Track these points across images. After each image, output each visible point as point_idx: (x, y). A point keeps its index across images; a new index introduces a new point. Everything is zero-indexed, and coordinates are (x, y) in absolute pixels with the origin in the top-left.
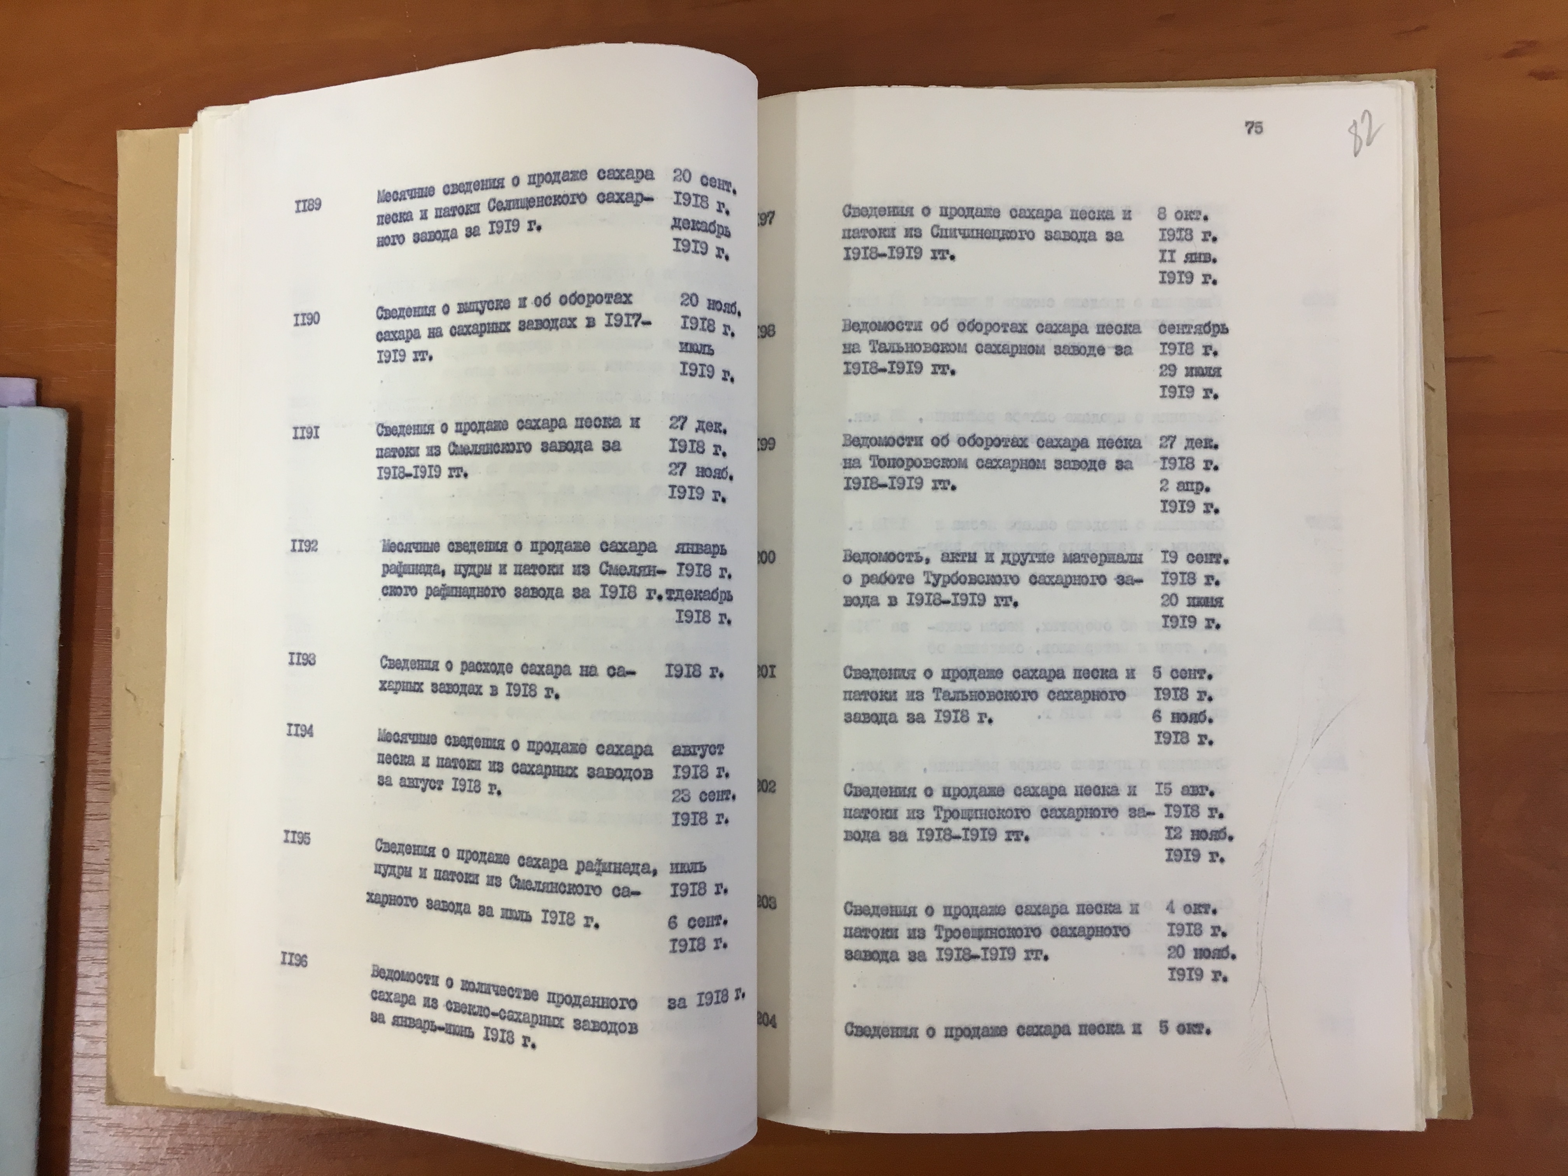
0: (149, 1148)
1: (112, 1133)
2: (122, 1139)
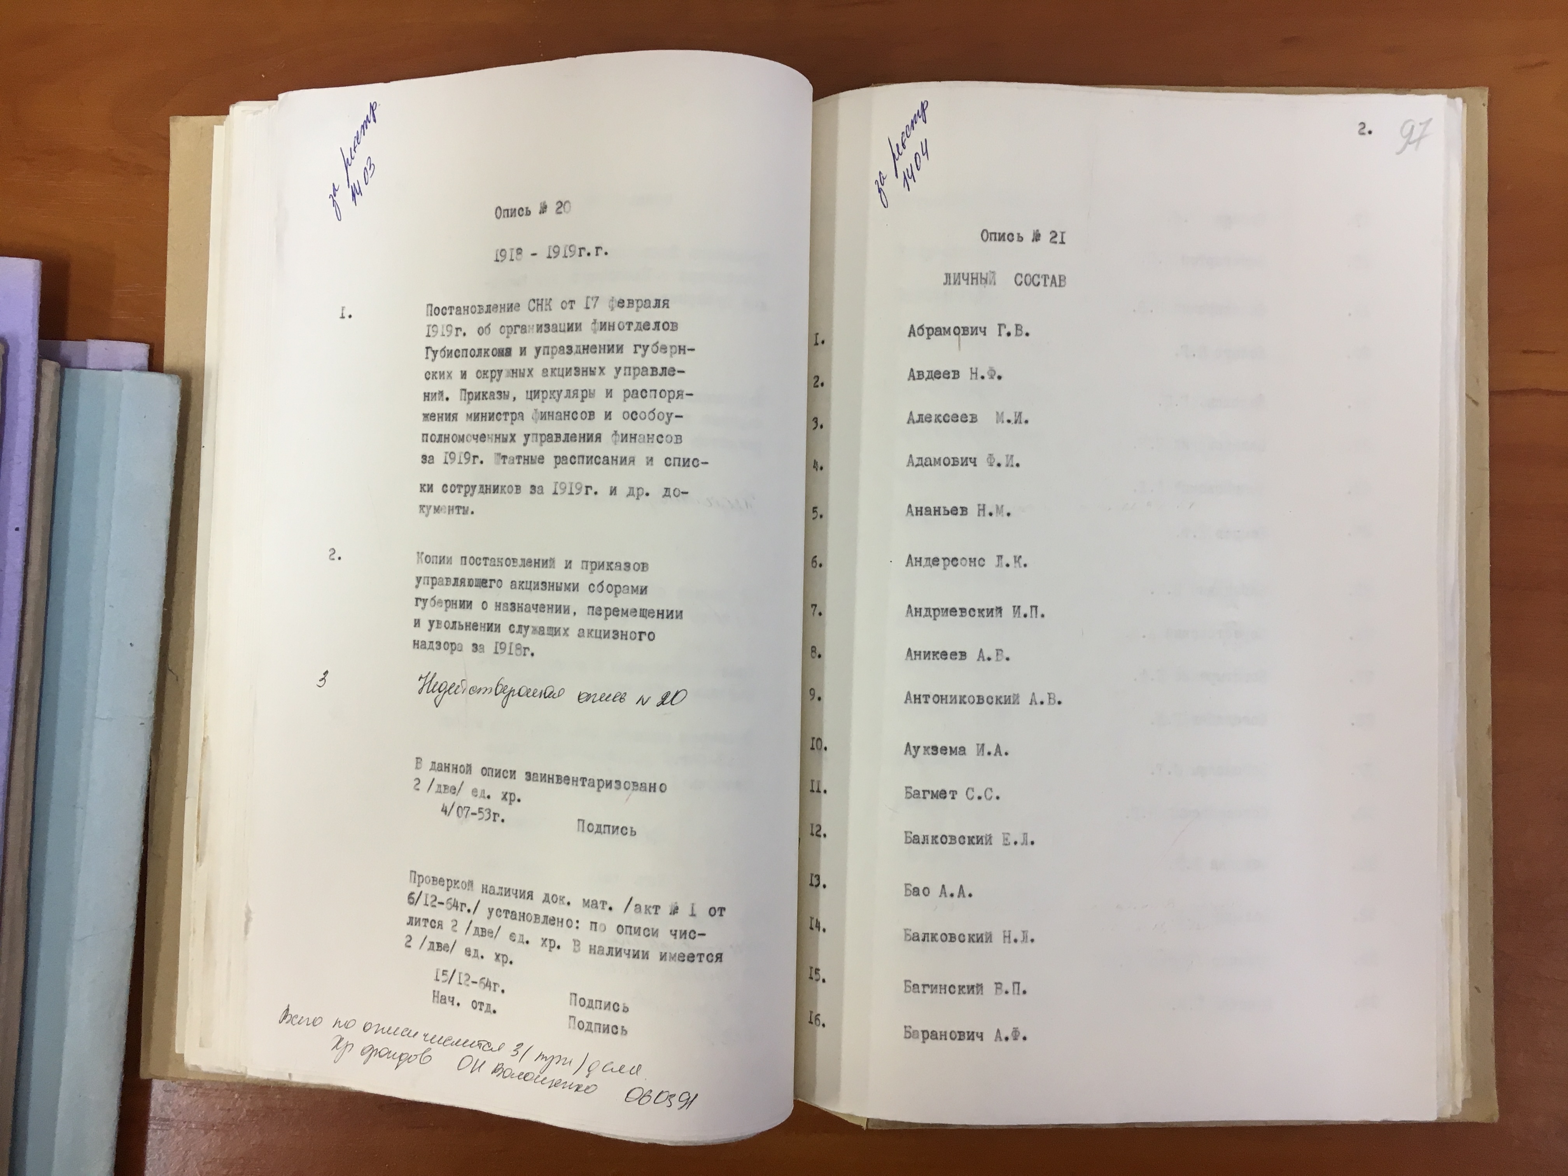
0: (229, 1110)
1: (193, 1092)
2: (202, 1100)
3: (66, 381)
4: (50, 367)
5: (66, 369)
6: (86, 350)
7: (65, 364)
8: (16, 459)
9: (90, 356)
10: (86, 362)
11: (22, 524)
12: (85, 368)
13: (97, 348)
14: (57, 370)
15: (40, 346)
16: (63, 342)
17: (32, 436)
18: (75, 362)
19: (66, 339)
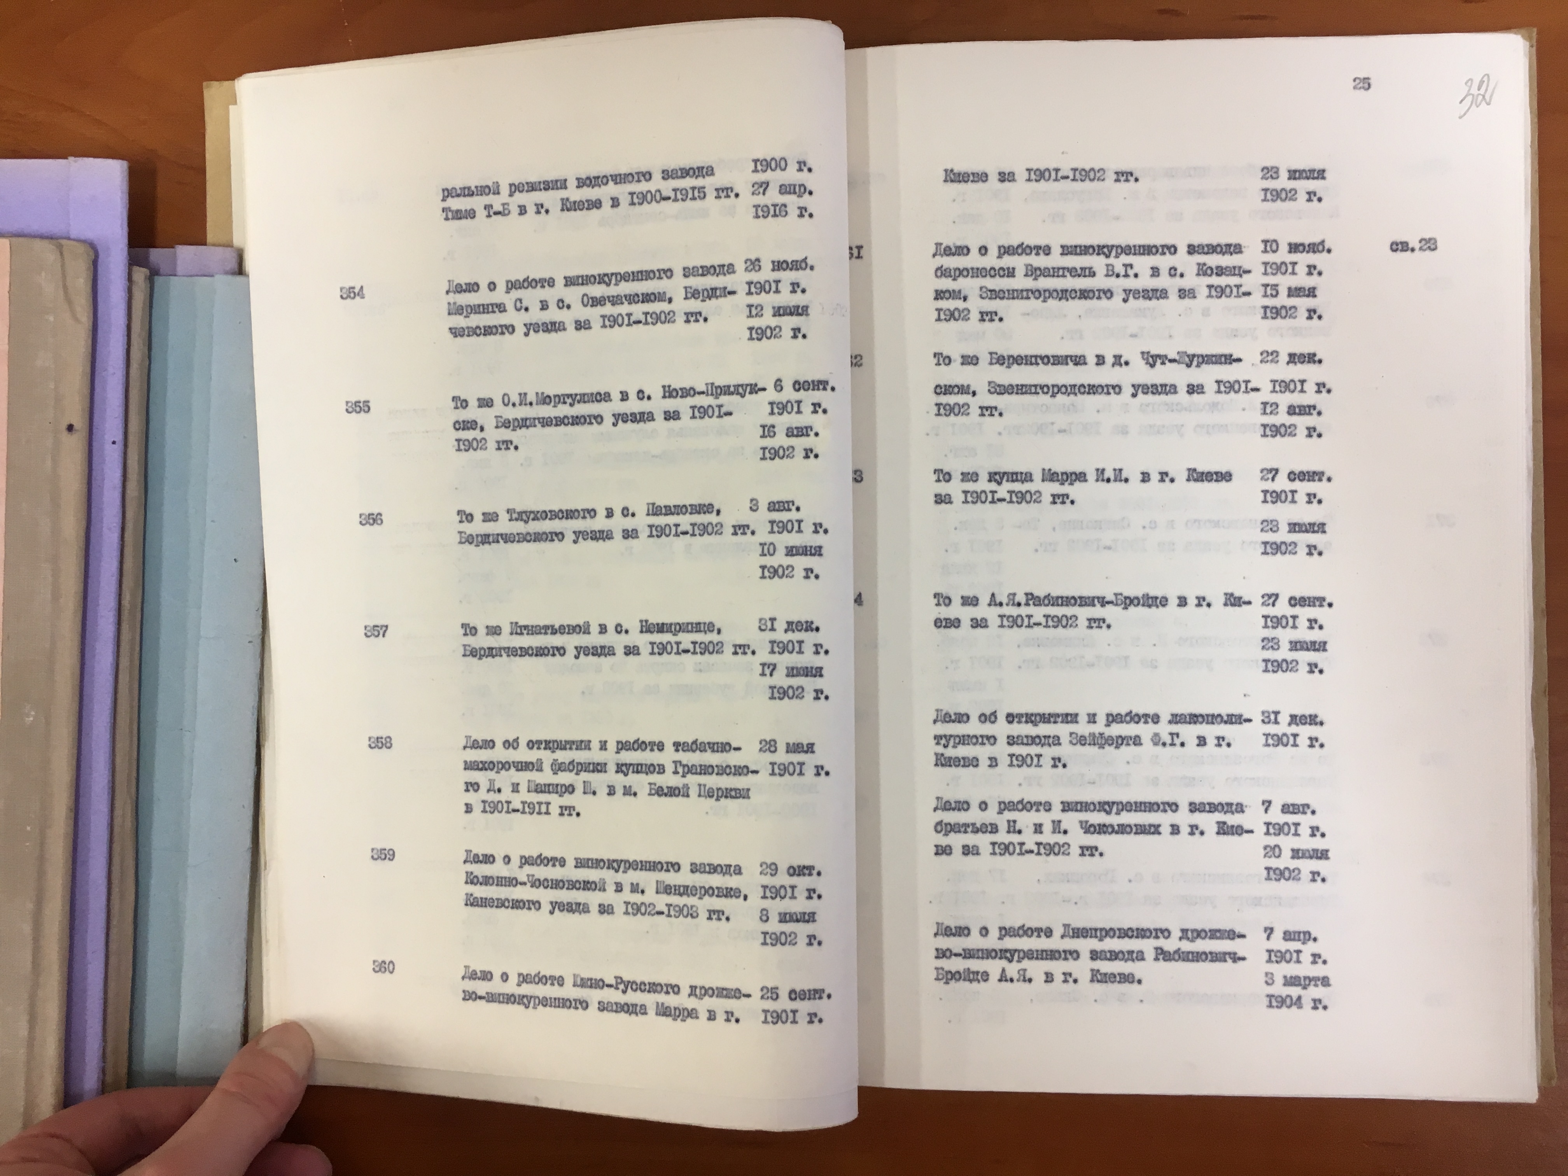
3: (156, 289)
4: (140, 274)
5: (156, 277)
6: (174, 259)
7: (154, 273)
8: (111, 370)
9: (179, 262)
10: (175, 269)
11: (119, 437)
12: (175, 275)
13: (185, 253)
14: (146, 278)
15: (129, 254)
16: (151, 250)
17: (126, 347)
18: (163, 269)
19: (154, 247)
